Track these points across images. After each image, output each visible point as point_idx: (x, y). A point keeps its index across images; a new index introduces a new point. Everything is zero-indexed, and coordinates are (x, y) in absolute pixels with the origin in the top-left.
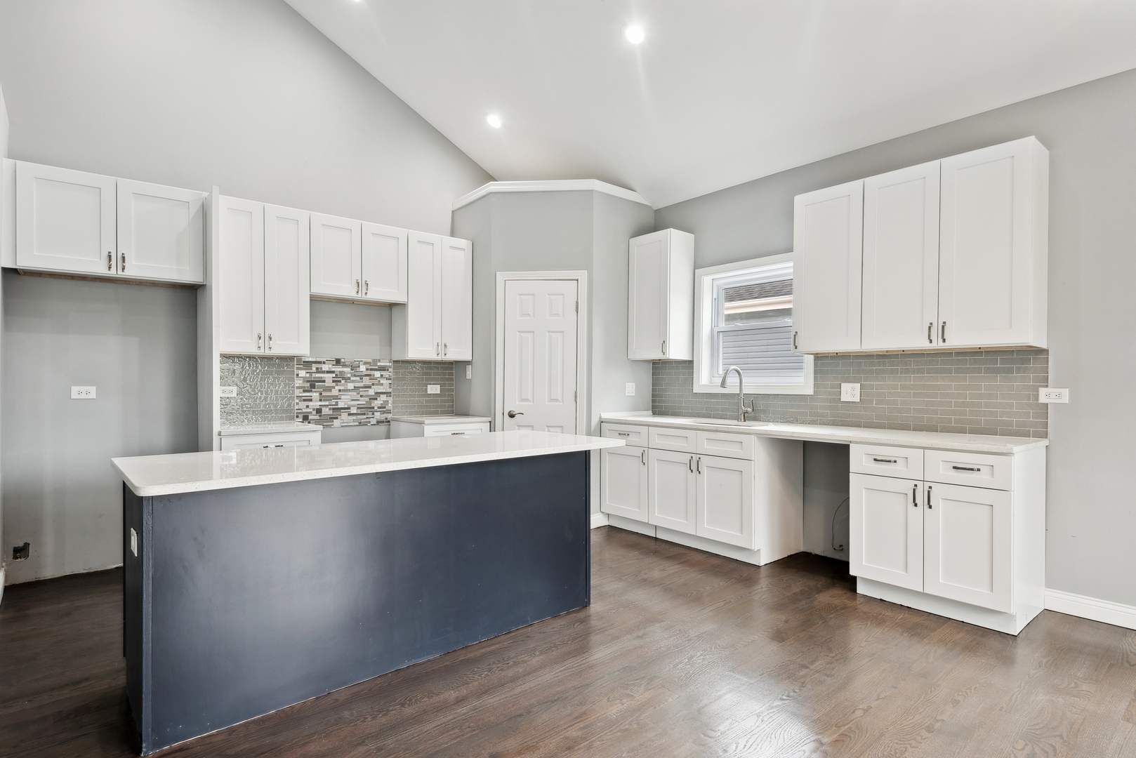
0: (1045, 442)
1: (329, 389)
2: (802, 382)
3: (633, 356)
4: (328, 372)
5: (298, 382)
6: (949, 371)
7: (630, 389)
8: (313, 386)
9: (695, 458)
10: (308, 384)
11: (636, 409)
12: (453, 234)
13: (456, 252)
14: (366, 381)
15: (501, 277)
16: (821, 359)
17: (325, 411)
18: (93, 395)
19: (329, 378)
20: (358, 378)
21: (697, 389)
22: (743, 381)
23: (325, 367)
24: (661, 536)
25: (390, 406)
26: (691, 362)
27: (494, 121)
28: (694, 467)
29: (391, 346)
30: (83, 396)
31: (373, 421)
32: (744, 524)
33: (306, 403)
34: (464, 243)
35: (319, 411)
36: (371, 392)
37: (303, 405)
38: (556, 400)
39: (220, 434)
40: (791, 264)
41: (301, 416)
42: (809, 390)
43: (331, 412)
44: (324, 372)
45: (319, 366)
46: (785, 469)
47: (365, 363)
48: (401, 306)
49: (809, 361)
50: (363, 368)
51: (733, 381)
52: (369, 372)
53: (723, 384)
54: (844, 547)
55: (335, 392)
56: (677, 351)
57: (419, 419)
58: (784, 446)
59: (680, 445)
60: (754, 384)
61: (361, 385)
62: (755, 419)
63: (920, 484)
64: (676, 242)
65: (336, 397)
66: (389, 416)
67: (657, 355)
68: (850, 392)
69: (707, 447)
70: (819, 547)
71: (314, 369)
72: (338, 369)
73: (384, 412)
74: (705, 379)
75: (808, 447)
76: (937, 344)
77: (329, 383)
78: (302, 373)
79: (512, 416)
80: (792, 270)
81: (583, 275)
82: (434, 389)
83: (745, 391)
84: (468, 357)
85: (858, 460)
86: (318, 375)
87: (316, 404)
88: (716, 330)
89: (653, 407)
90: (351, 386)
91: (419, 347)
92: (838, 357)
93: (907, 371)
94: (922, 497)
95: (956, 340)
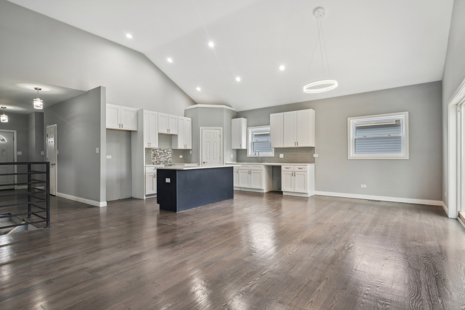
0: (315, 164)
1: (158, 156)
2: (272, 154)
3: (233, 148)
4: (158, 152)
5: (152, 155)
6: (299, 151)
7: (232, 156)
8: (155, 156)
9: (250, 171)
10: (154, 155)
11: (233, 161)
12: (185, 116)
13: (188, 121)
14: (166, 154)
15: (201, 128)
16: (276, 149)
17: (158, 162)
18: (111, 158)
19: (158, 153)
20: (164, 154)
21: (248, 156)
22: (259, 154)
23: (157, 151)
24: (241, 190)
25: (171, 161)
26: (247, 150)
27: (199, 89)
28: (250, 173)
29: (171, 145)
30: (109, 158)
31: (168, 165)
32: (261, 184)
33: (154, 160)
34: (190, 119)
35: (156, 162)
36: (167, 157)
37: (153, 160)
38: (215, 159)
39: (145, 166)
40: (270, 128)
41: (152, 163)
42: (273, 156)
43: (159, 162)
44: (157, 152)
45: (156, 150)
46: (269, 172)
47: (166, 150)
48: (176, 136)
49: (273, 149)
50: (165, 151)
51: (257, 154)
52: (167, 152)
53: (255, 154)
54: (280, 189)
55: (160, 157)
56: (244, 147)
57: (184, 164)
58: (268, 167)
59: (246, 168)
60: (262, 154)
61: (165, 155)
62: (262, 162)
63: (293, 172)
64: (243, 121)
65: (160, 159)
66: (171, 163)
67: (239, 148)
68: (282, 156)
69: (253, 168)
70: (276, 189)
71: (155, 152)
72: (160, 151)
73: (170, 163)
74: (250, 153)
75: (273, 167)
76: (297, 146)
77: (158, 155)
78: (153, 152)
79: (204, 163)
80: (270, 129)
81: (221, 128)
82: (181, 157)
83: (259, 156)
84: (191, 148)
85: (283, 168)
86: (156, 153)
87: (155, 160)
88: (252, 142)
89: (237, 161)
90: (163, 156)
91: (181, 146)
92: (279, 148)
93: (292, 151)
94: (293, 174)
95: (300, 145)
